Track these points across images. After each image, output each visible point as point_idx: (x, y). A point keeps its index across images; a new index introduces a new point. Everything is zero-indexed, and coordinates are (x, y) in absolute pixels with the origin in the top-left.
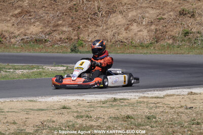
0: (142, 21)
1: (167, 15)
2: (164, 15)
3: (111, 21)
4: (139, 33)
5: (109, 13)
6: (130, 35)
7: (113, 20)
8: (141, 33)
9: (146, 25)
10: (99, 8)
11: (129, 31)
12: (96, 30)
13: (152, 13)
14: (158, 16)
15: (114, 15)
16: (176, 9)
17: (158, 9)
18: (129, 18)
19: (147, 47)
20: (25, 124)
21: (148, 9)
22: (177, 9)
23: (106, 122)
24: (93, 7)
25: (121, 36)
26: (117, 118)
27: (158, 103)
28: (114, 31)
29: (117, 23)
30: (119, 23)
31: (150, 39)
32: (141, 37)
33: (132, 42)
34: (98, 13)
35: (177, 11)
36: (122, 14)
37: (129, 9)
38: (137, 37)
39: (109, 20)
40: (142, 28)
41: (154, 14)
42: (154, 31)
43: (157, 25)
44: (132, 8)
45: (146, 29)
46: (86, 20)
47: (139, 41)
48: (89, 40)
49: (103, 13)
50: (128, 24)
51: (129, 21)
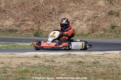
0: (83, 18)
1: (100, 14)
2: (98, 14)
4: (81, 26)
5: (60, 13)
6: (75, 28)
7: (63, 17)
8: (82, 26)
9: (86, 21)
10: (53, 9)
11: (74, 25)
12: (51, 24)
13: (90, 13)
14: (94, 15)
15: (64, 14)
16: (106, 11)
17: (94, 11)
18: (74, 16)
19: (86, 36)
20: (10, 64)
21: (87, 10)
23: (65, 65)
24: (49, 8)
26: (72, 63)
27: (100, 57)
31: (88, 30)
32: (82, 29)
34: (53, 12)
35: (107, 12)
36: (69, 13)
37: (74, 10)
38: (79, 29)
39: (60, 17)
40: (83, 23)
41: (91, 14)
42: (91, 25)
43: (93, 21)
44: (76, 10)
45: (85, 23)
46: (44, 17)
47: (80, 31)
48: (46, 31)
49: (56, 13)
50: (73, 20)
51: (74, 18)
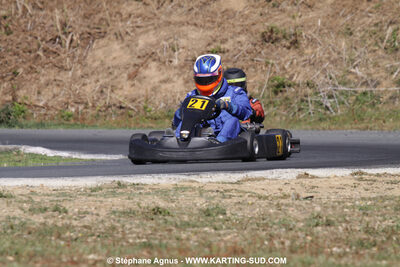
0: (170, 56)
1: (231, 42)
2: (224, 41)
3: (94, 56)
4: (164, 86)
5: (89, 38)
6: (142, 92)
7: (99, 53)
8: (168, 86)
9: (181, 67)
10: (64, 25)
11: (140, 81)
12: (58, 78)
13: (194, 38)
14: (209, 45)
15: (102, 42)
16: (253, 29)
17: (209, 28)
18: (138, 48)
21: (184, 28)
22: (256, 27)
24: (51, 22)
25: (120, 93)
28: (101, 82)
29: (109, 62)
30: (115, 63)
32: (169, 95)
33: (145, 108)
34: (63, 37)
35: (257, 31)
36: (123, 39)
37: (138, 27)
38: (159, 96)
39: (90, 54)
40: (171, 73)
41: (200, 39)
44: (147, 26)
45: (179, 75)
46: (32, 55)
47: (163, 105)
48: (41, 104)
49: (75, 38)
50: (135, 65)
51: (139, 57)
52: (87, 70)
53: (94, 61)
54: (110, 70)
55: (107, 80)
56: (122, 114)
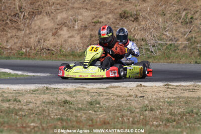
0: (74, 24)
1: (104, 18)
2: (101, 17)
3: (35, 23)
4: (70, 39)
5: (33, 14)
6: (59, 42)
7: (38, 22)
8: (72, 39)
9: (79, 30)
10: (20, 8)
11: (58, 36)
12: (17, 34)
13: (86, 16)
14: (93, 19)
15: (39, 17)
16: (115, 11)
17: (94, 11)
18: (57, 20)
19: (80, 56)
21: (81, 10)
22: (117, 10)
24: (14, 6)
25: (48, 42)
28: (39, 36)
29: (43, 27)
30: (46, 27)
31: (84, 47)
32: (72, 44)
34: (20, 14)
35: (117, 13)
36: (50, 15)
37: (58, 9)
38: (67, 44)
39: (33, 22)
40: (74, 33)
41: (89, 16)
42: (89, 37)
43: (92, 30)
44: (62, 9)
45: (78, 34)
46: (4, 23)
47: (69, 49)
48: (8, 47)
49: (26, 14)
50: (56, 28)
51: (58, 25)
52: (31, 30)
53: (35, 26)
54: (43, 31)
55: (42, 36)
56: (49, 53)
